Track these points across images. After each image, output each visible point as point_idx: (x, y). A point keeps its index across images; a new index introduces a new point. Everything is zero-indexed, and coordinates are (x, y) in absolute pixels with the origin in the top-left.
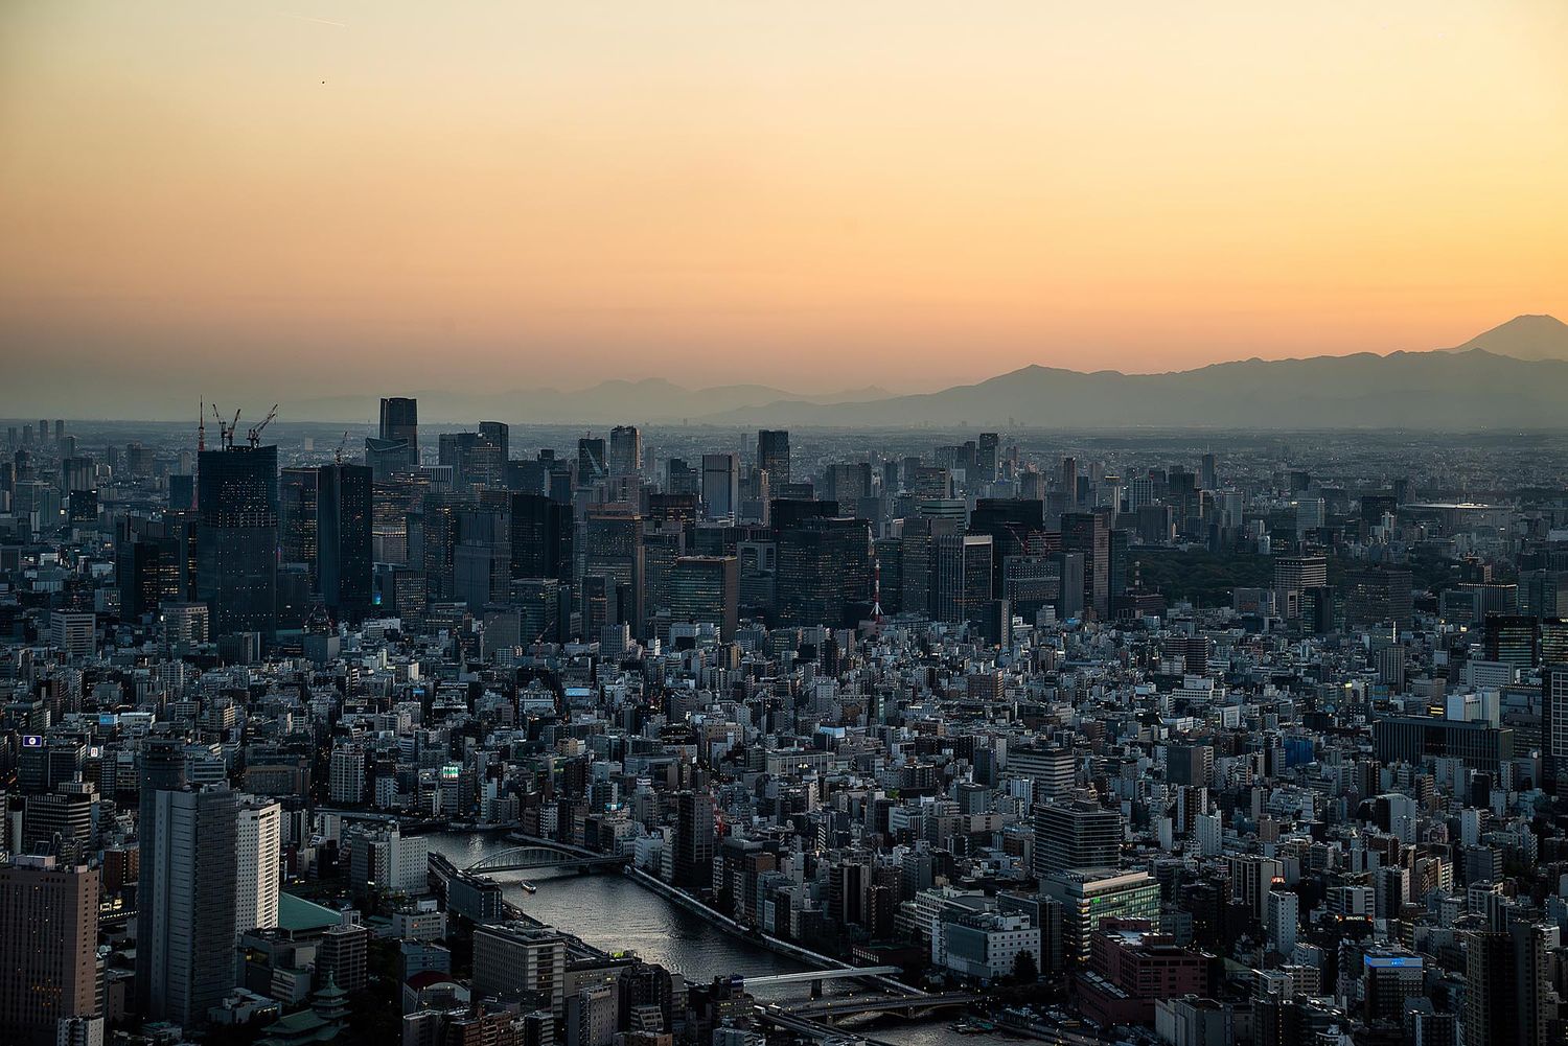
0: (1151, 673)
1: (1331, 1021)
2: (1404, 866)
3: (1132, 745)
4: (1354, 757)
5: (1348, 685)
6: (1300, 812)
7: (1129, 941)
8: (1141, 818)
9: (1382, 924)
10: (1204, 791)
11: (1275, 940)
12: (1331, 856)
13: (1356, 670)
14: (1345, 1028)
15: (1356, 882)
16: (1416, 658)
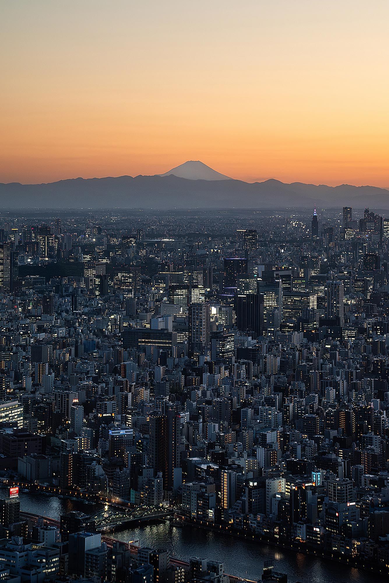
0: (28, 314)
1: (93, 459)
2: (130, 391)
3: (17, 346)
4: (113, 347)
5: (112, 317)
6: (88, 371)
7: (7, 432)
8: (18, 377)
9: (119, 417)
10: (47, 365)
11: (73, 427)
12: (100, 389)
13: (116, 311)
14: (99, 462)
15: (110, 399)
16: (141, 305)
